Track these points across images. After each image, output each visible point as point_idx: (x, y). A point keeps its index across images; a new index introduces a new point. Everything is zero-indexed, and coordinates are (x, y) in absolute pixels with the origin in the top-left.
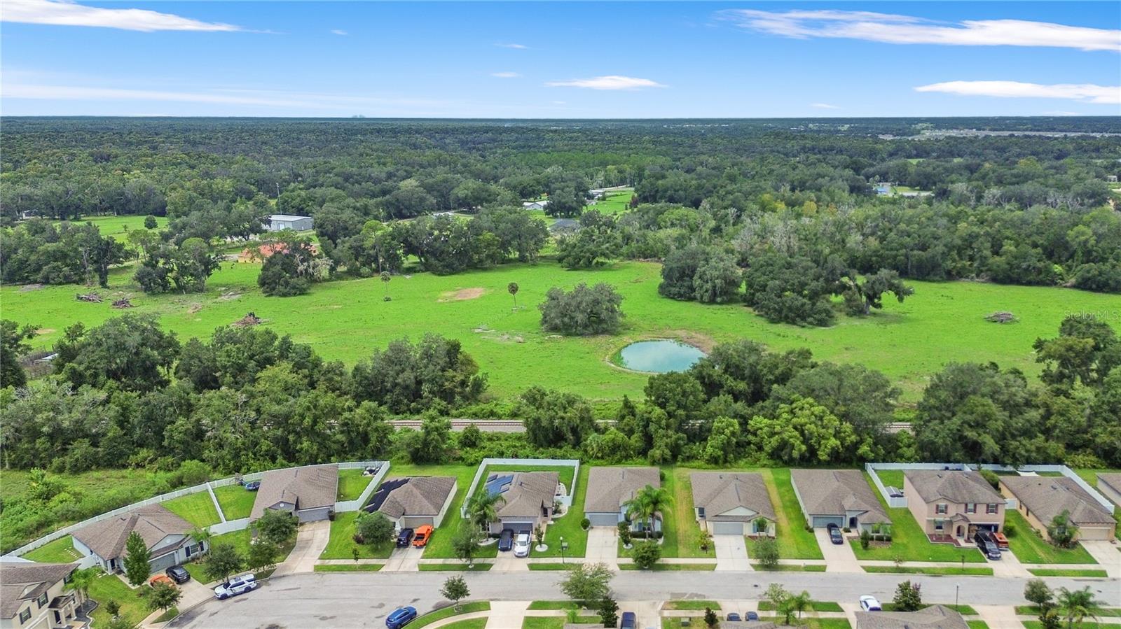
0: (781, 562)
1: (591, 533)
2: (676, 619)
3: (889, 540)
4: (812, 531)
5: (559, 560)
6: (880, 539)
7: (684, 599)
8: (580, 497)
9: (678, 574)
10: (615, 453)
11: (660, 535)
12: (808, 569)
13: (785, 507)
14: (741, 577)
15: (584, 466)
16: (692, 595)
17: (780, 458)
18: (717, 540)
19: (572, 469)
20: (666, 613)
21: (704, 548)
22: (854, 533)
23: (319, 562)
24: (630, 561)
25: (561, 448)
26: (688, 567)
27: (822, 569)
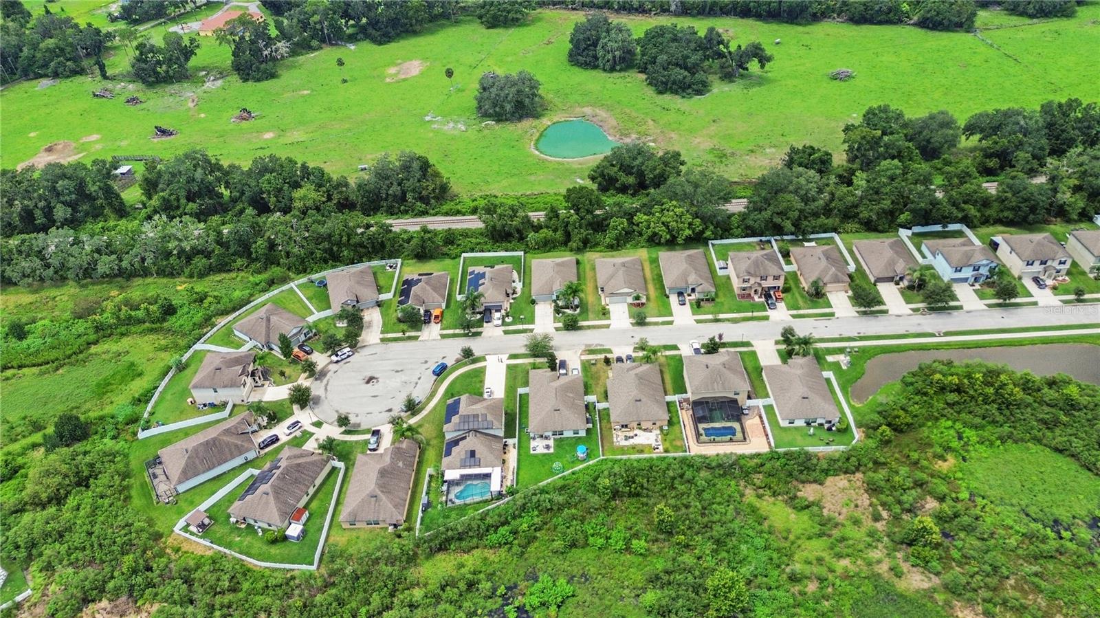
0: (648, 320)
1: (537, 307)
2: (588, 361)
3: (713, 300)
4: (668, 297)
5: (520, 327)
6: (708, 300)
7: (592, 348)
8: (527, 281)
9: (589, 332)
10: (546, 246)
11: (577, 307)
12: (664, 323)
13: (654, 280)
14: (624, 331)
15: (528, 255)
16: (597, 345)
17: (653, 241)
18: (611, 308)
19: (519, 258)
20: (583, 357)
21: (604, 314)
22: (693, 297)
23: (381, 336)
24: (560, 325)
25: (510, 242)
26: (594, 327)
27: (671, 323)
